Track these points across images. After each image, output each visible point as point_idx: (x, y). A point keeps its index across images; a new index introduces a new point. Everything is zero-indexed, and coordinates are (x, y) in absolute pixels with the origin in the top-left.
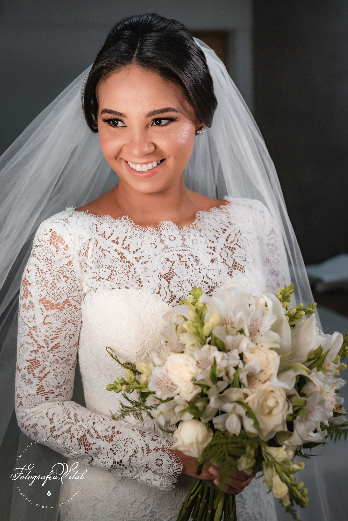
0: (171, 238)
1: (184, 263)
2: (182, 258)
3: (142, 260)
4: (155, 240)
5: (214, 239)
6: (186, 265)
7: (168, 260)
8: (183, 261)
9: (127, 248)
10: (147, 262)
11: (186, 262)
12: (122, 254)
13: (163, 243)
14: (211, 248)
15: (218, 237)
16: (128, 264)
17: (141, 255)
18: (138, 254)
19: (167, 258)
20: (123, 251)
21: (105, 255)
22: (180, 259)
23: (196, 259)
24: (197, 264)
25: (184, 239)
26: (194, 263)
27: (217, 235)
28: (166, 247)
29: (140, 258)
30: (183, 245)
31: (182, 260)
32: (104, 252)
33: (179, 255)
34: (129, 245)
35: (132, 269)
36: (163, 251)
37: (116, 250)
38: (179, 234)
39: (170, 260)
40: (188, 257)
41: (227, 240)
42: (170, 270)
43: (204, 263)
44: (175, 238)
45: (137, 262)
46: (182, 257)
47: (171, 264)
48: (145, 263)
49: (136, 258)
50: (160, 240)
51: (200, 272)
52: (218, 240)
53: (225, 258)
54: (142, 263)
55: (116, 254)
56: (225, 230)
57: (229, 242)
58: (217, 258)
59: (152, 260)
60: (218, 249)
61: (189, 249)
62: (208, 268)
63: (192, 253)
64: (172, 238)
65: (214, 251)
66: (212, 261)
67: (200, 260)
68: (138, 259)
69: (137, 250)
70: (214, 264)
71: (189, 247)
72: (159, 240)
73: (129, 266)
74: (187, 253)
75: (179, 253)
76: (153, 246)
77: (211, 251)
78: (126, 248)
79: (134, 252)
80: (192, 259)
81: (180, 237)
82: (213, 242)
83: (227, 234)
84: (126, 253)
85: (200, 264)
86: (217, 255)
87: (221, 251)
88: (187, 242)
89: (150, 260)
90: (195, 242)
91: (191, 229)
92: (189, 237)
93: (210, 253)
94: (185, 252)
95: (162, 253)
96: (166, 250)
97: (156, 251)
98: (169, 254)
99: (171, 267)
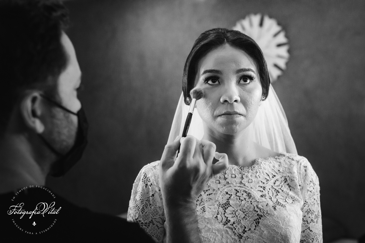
0: (232, 176)
1: (238, 198)
2: (238, 193)
3: (208, 193)
4: (220, 177)
5: (265, 181)
6: (240, 199)
7: (227, 193)
8: (238, 196)
10: (212, 194)
11: (240, 197)
13: (226, 180)
14: (261, 187)
15: (268, 180)
17: (208, 189)
19: (227, 191)
22: (236, 193)
23: (249, 195)
24: (250, 198)
25: (242, 178)
26: (247, 198)
28: (228, 183)
29: (207, 191)
30: (241, 183)
31: (237, 195)
33: (236, 190)
36: (224, 185)
38: (240, 173)
39: (229, 193)
40: (242, 192)
41: (274, 183)
42: (227, 202)
43: (254, 198)
44: (236, 176)
45: (204, 193)
46: (238, 192)
47: (229, 196)
48: (210, 194)
51: (251, 204)
52: (267, 182)
53: (271, 196)
54: (207, 195)
56: (275, 176)
57: (276, 185)
58: (265, 195)
59: (215, 193)
60: (267, 188)
61: (244, 187)
62: (258, 201)
63: (247, 190)
64: (234, 176)
65: (264, 189)
66: (262, 196)
67: (252, 195)
68: (205, 191)
70: (263, 199)
71: (245, 185)
75: (237, 188)
76: (218, 182)
77: (262, 189)
80: (245, 194)
81: (240, 176)
82: (264, 183)
83: (275, 179)
85: (251, 198)
86: (265, 192)
87: (269, 190)
88: (245, 181)
89: (214, 192)
90: (250, 181)
91: (250, 171)
92: (247, 177)
93: (260, 191)
94: (241, 188)
95: (224, 188)
96: (227, 186)
97: (219, 186)
98: (229, 189)
99: (228, 199)
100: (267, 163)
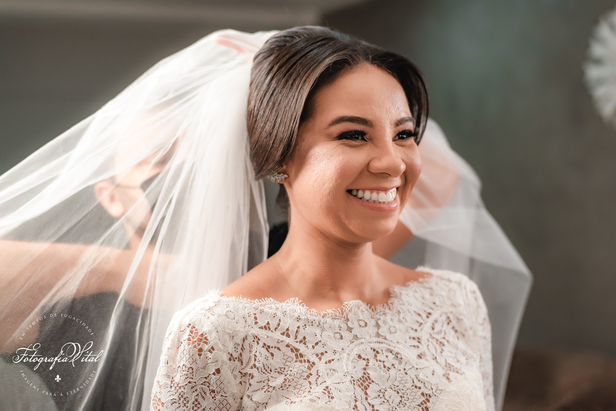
0: (360, 324)
1: (382, 364)
2: (378, 355)
3: (325, 358)
4: (340, 328)
5: (416, 326)
6: (385, 367)
7: (360, 357)
8: (380, 361)
9: (304, 341)
10: (333, 360)
11: (384, 362)
12: (297, 350)
13: (351, 332)
14: (414, 338)
15: (421, 324)
16: (307, 364)
17: (323, 350)
18: (319, 349)
19: (359, 353)
20: (297, 346)
21: (272, 355)
22: (376, 356)
23: (397, 357)
24: (400, 363)
25: (378, 326)
26: (396, 362)
27: (421, 321)
28: (356, 337)
29: (322, 354)
30: (378, 335)
31: (378, 358)
32: (271, 350)
33: (374, 350)
34: (305, 338)
35: (313, 371)
36: (352, 342)
37: (288, 346)
38: (372, 318)
39: (363, 356)
40: (386, 353)
41: (433, 329)
42: (364, 374)
43: (409, 361)
44: (366, 323)
45: (318, 360)
46: (378, 352)
47: (365, 362)
48: (330, 362)
49: (317, 355)
50: (346, 326)
51: (406, 374)
52: (421, 327)
53: (434, 354)
54: (326, 363)
55: (288, 351)
56: (430, 314)
57: (436, 330)
58: (424, 353)
59: (338, 357)
60: (424, 340)
61: (386, 341)
62: (416, 366)
63: (391, 348)
64: (362, 324)
65: (419, 342)
66: (420, 356)
67: (403, 357)
68: (320, 356)
69: (317, 344)
71: (385, 339)
72: (344, 326)
73: (308, 366)
74: (384, 346)
75: (376, 346)
76: (338, 336)
77: (415, 343)
78: (301, 342)
79: (313, 347)
80: (391, 356)
81: (373, 322)
82: (416, 330)
83: (432, 318)
84: (302, 348)
85: (404, 363)
86: (423, 348)
87: (428, 343)
88: (383, 331)
89: (336, 357)
90: (392, 330)
91: (387, 311)
92: (385, 322)
93: (414, 346)
94: (381, 345)
95: (352, 346)
96: (356, 342)
97: (342, 343)
98: (361, 347)
99: (365, 369)
100: (411, 293)
